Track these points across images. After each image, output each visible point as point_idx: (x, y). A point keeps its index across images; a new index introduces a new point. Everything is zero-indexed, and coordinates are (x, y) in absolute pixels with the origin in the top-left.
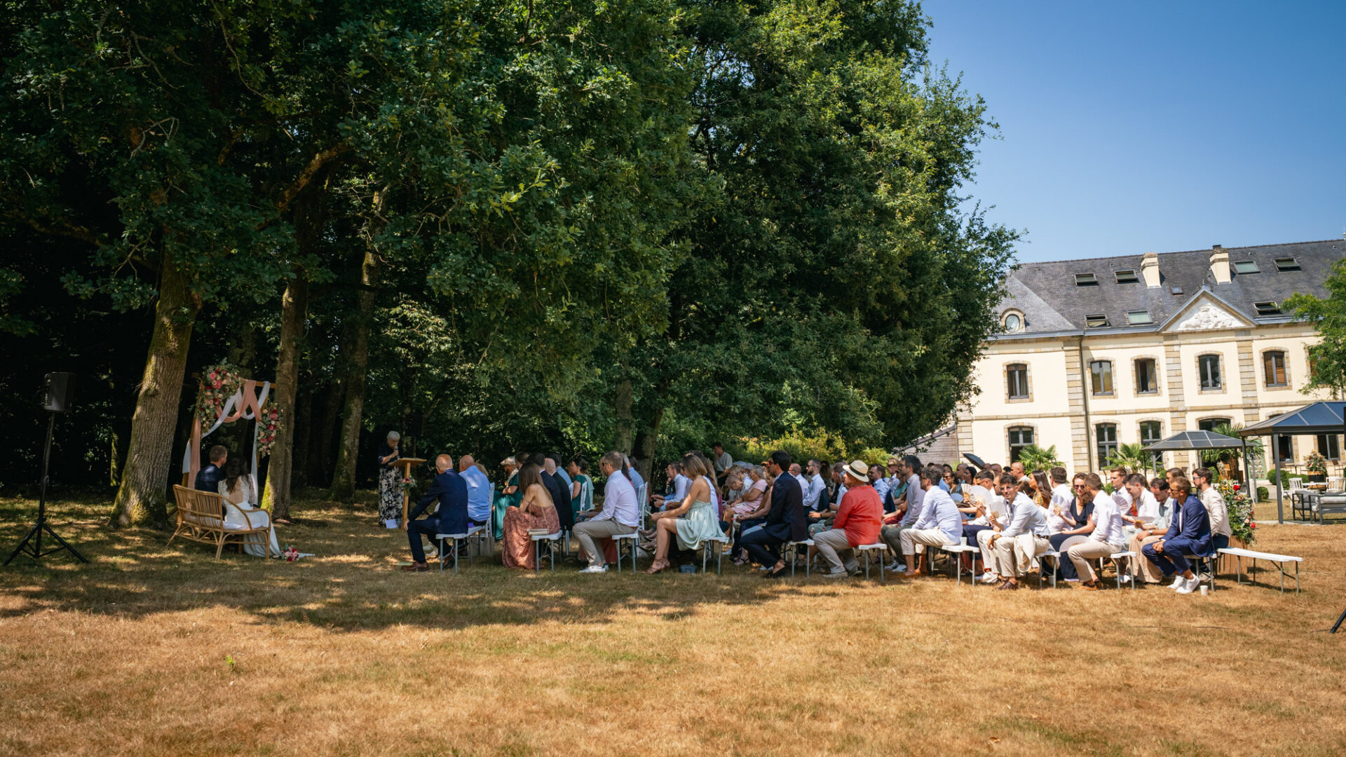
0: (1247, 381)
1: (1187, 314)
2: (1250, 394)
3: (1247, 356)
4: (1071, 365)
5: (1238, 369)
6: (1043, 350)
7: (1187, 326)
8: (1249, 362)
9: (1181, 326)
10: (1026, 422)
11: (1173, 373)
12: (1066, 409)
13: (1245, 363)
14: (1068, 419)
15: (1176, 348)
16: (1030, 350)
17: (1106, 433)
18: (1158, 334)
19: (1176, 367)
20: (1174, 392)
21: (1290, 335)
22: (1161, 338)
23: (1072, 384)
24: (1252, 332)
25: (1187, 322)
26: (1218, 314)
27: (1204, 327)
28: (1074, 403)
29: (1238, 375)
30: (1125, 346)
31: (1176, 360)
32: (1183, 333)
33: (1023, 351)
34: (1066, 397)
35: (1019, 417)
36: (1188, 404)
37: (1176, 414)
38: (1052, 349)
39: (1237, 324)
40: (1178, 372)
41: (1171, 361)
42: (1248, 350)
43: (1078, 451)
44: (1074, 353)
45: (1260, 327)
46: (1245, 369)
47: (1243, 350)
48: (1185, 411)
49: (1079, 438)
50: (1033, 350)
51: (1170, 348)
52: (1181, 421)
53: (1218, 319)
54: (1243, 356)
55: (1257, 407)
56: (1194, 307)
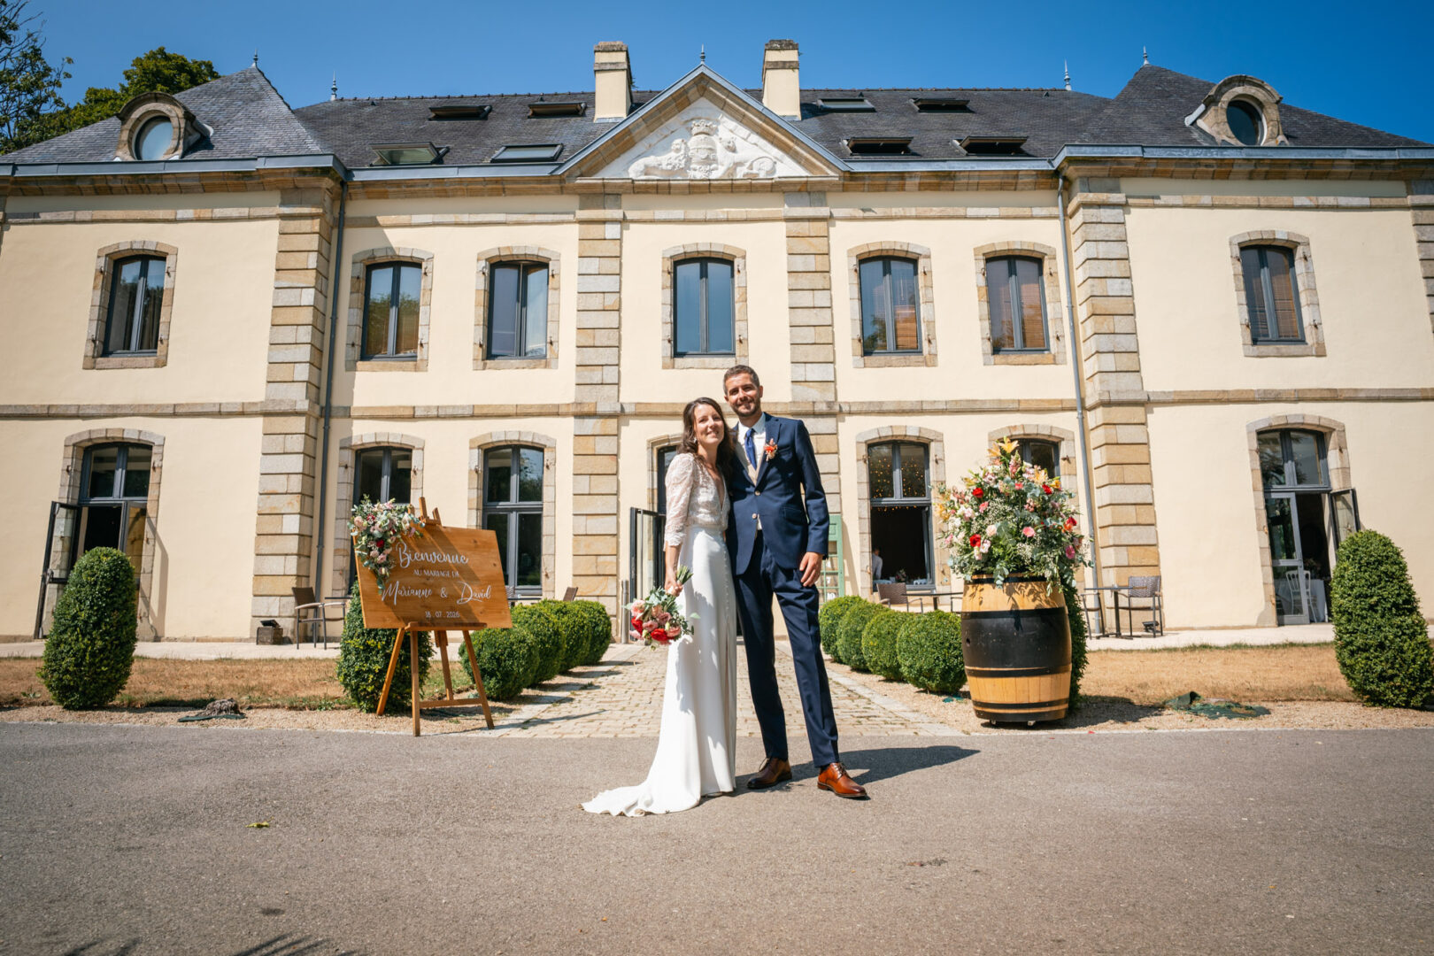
0: (809, 335)
1: (653, 138)
2: (815, 373)
3: (811, 263)
4: (292, 261)
5: (785, 299)
6: (218, 212)
7: (647, 170)
8: (818, 281)
9: (635, 168)
10: (131, 428)
11: (596, 302)
12: (255, 391)
13: (805, 281)
14: (259, 422)
15: (612, 231)
16: (181, 214)
17: (385, 481)
18: (560, 185)
19: (608, 283)
20: (592, 356)
21: (936, 211)
22: (574, 201)
23: (288, 316)
24: (831, 198)
25: (651, 160)
26: (739, 144)
27: (697, 173)
28: (282, 372)
29: (785, 317)
30: (465, 218)
31: (612, 265)
32: (637, 189)
33: (161, 214)
34: (262, 353)
35: (114, 413)
36: (630, 395)
37: (590, 425)
38: (245, 211)
39: (789, 169)
40: (611, 300)
41: (593, 266)
42: (819, 245)
43: (271, 525)
44: (307, 225)
45: (851, 181)
46: (806, 299)
47: (801, 246)
48: (620, 415)
49: (280, 484)
50: (189, 213)
51: (595, 230)
52: (605, 445)
53: (737, 157)
54: (800, 263)
55: (834, 412)
56: (674, 122)
